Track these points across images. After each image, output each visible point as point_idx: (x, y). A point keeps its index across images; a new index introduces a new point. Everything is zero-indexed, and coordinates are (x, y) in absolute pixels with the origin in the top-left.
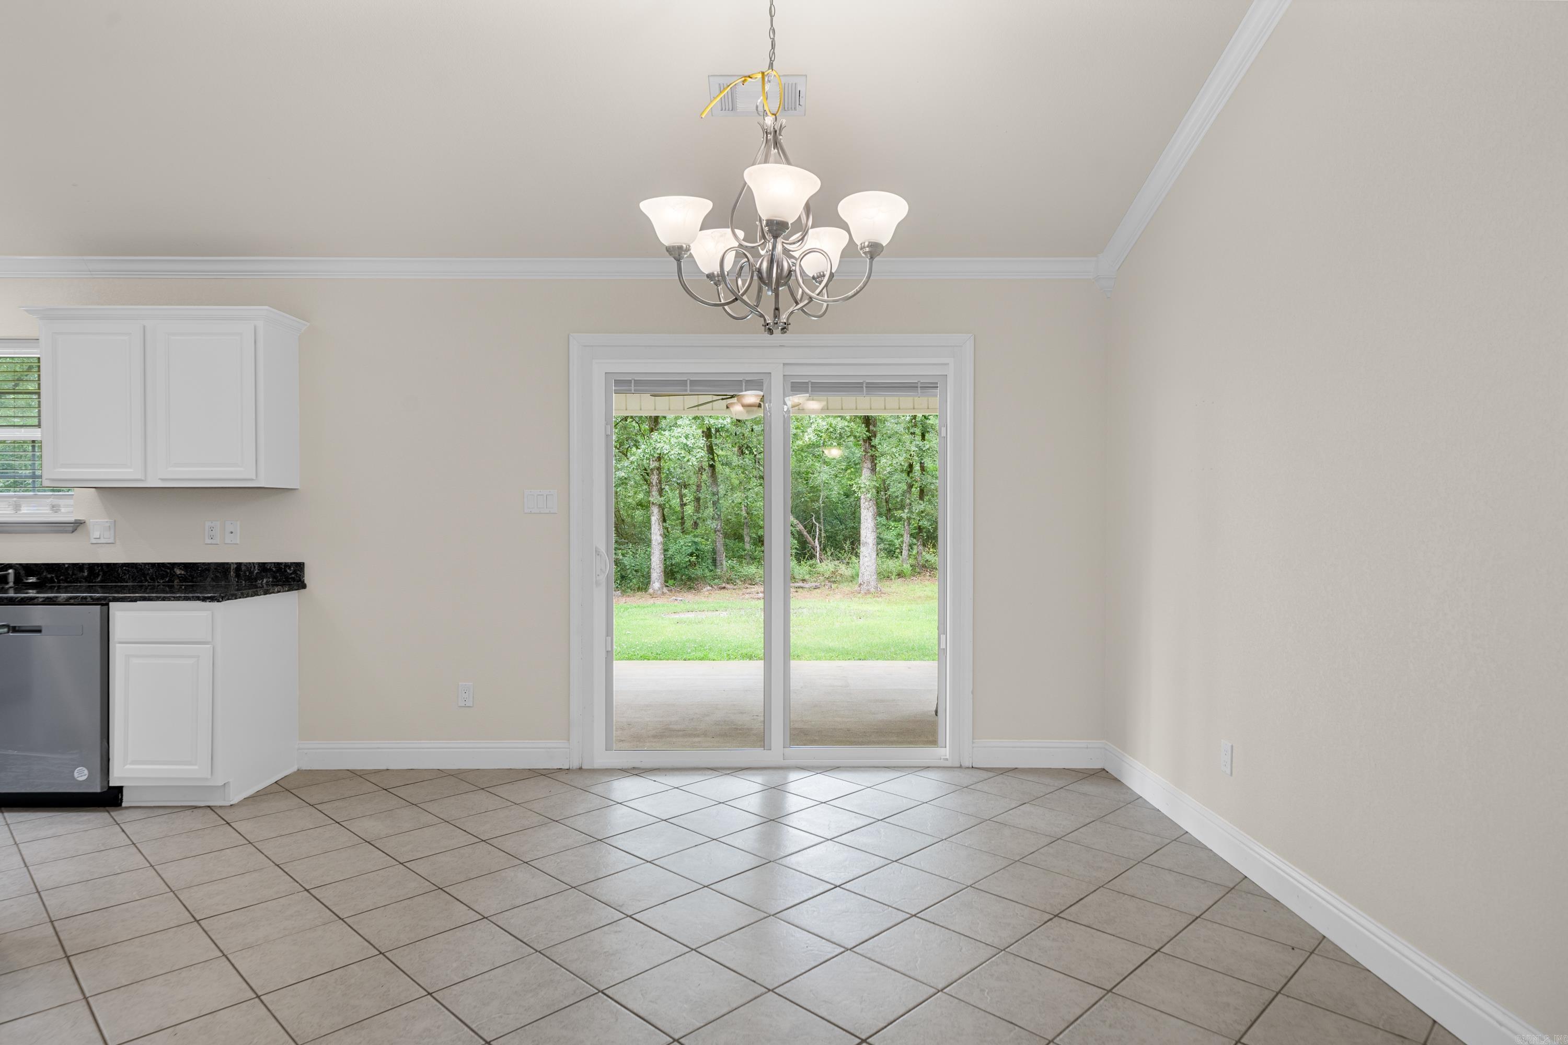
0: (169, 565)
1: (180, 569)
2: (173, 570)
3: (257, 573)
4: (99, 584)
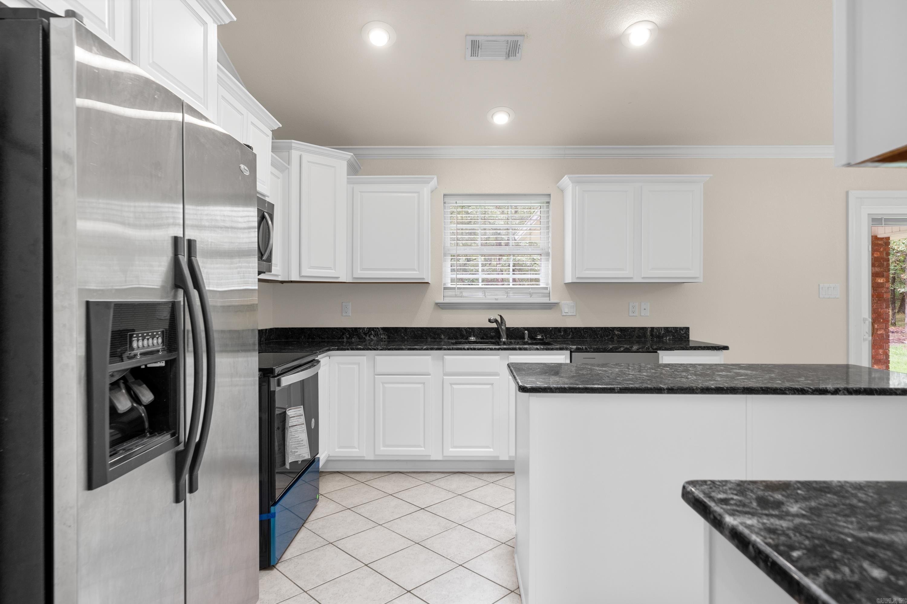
0: (611, 329)
1: (618, 331)
2: (614, 331)
3: (663, 333)
4: (570, 340)
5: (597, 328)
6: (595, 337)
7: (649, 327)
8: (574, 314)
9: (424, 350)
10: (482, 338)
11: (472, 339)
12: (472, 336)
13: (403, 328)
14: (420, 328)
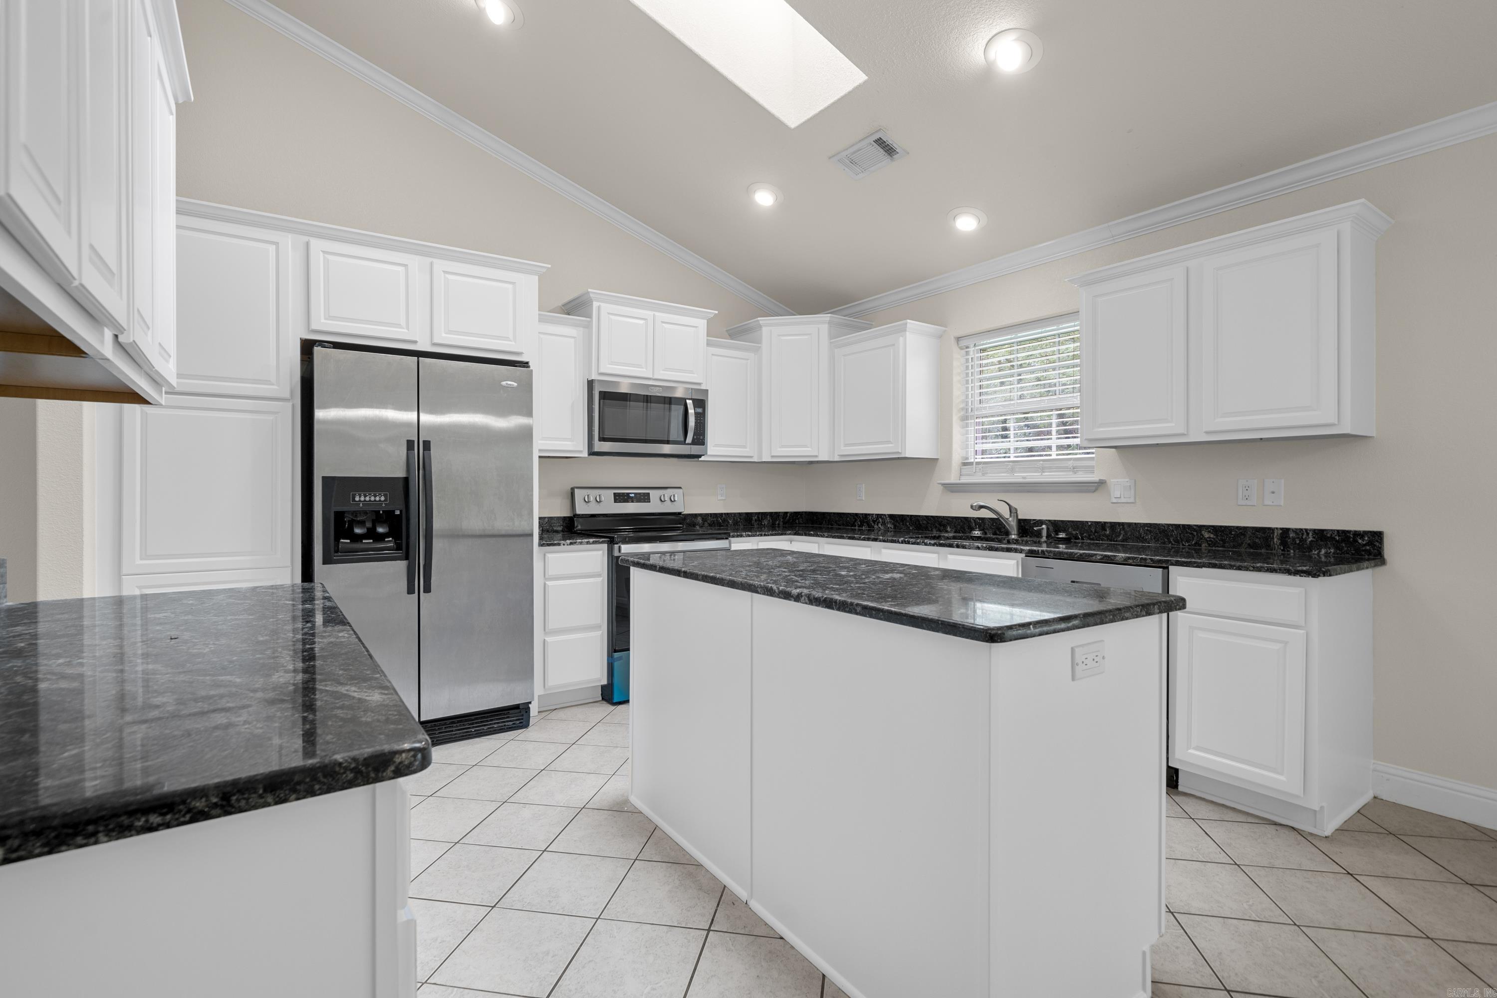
0: (1195, 527)
1: (1209, 532)
2: (1201, 532)
4: (1121, 543)
5: (1169, 525)
6: (1164, 540)
7: (1277, 528)
8: (1132, 500)
9: (862, 540)
10: (995, 534)
11: (977, 533)
12: (978, 529)
13: (908, 516)
14: (925, 516)
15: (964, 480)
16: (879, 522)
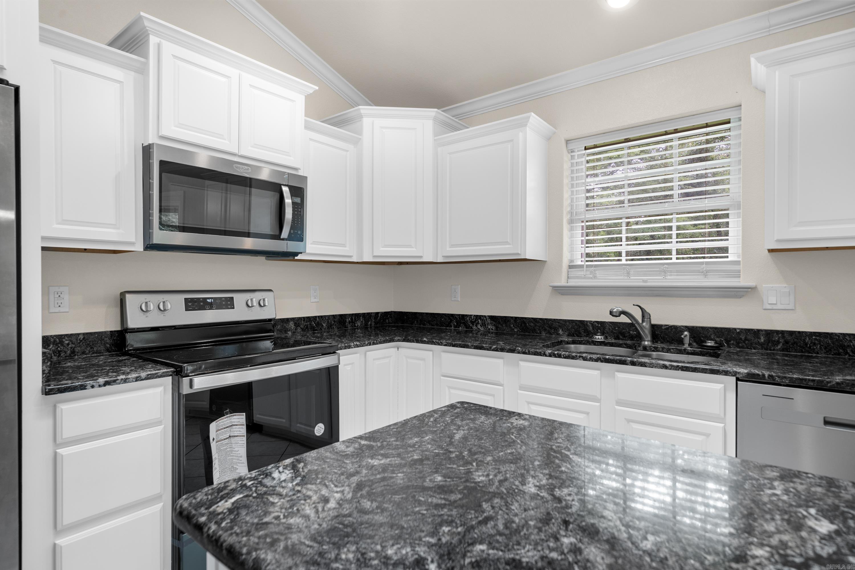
4: (779, 352)
6: (838, 351)
8: (791, 307)
9: (493, 350)
10: (617, 338)
11: (599, 338)
12: (599, 334)
14: (532, 318)
15: (573, 283)
16: (478, 323)
